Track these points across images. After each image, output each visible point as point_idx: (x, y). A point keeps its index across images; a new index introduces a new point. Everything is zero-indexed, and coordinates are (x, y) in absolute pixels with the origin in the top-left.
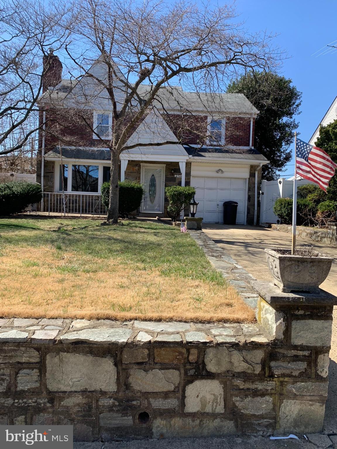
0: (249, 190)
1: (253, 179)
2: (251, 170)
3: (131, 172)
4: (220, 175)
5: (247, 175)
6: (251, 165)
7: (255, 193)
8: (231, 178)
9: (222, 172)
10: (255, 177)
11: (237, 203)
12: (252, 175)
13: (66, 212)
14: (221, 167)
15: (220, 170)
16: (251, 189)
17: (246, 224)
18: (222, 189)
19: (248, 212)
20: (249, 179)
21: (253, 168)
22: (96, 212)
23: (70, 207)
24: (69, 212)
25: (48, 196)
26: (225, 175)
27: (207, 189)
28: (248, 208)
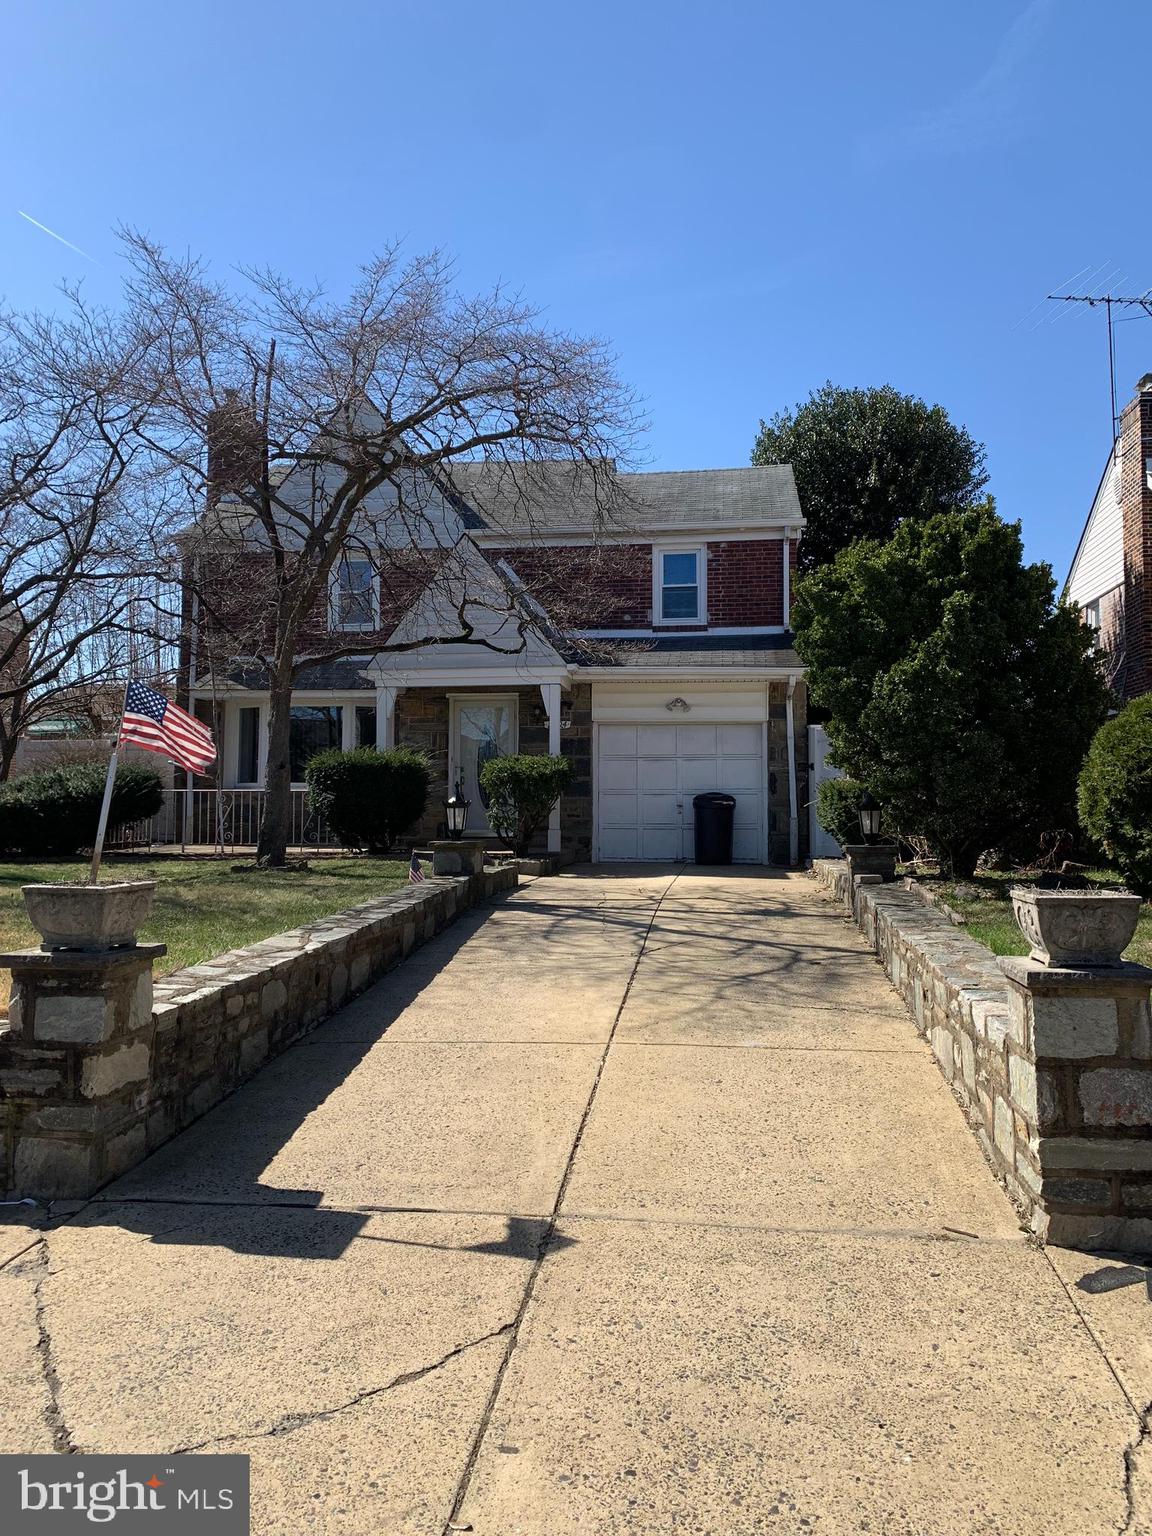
0: (771, 758)
1: (782, 724)
2: (772, 698)
3: (421, 721)
4: (678, 715)
5: (762, 714)
6: (771, 684)
7: (788, 765)
8: (717, 724)
9: (684, 704)
10: (785, 716)
11: (733, 800)
12: (777, 712)
13: (228, 843)
14: (681, 692)
15: (677, 700)
16: (776, 753)
17: (766, 862)
18: (690, 758)
19: (773, 825)
20: (769, 722)
21: (777, 689)
22: (308, 839)
23: (237, 828)
24: (236, 843)
25: (205, 800)
26: (695, 714)
27: (646, 758)
28: (770, 811)
